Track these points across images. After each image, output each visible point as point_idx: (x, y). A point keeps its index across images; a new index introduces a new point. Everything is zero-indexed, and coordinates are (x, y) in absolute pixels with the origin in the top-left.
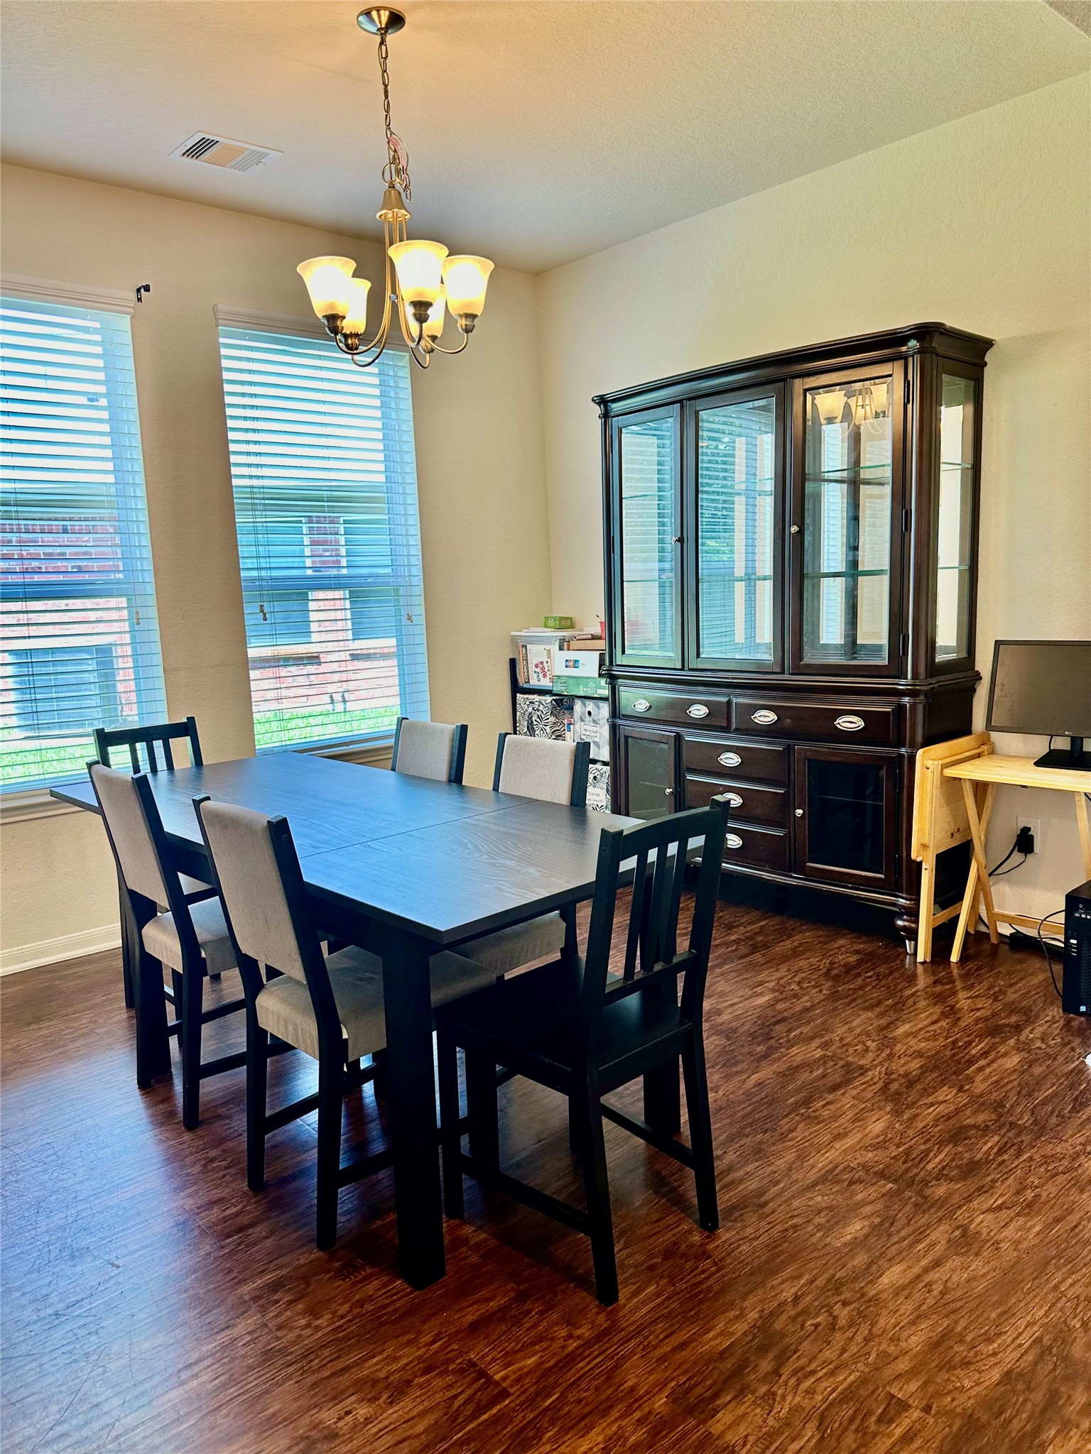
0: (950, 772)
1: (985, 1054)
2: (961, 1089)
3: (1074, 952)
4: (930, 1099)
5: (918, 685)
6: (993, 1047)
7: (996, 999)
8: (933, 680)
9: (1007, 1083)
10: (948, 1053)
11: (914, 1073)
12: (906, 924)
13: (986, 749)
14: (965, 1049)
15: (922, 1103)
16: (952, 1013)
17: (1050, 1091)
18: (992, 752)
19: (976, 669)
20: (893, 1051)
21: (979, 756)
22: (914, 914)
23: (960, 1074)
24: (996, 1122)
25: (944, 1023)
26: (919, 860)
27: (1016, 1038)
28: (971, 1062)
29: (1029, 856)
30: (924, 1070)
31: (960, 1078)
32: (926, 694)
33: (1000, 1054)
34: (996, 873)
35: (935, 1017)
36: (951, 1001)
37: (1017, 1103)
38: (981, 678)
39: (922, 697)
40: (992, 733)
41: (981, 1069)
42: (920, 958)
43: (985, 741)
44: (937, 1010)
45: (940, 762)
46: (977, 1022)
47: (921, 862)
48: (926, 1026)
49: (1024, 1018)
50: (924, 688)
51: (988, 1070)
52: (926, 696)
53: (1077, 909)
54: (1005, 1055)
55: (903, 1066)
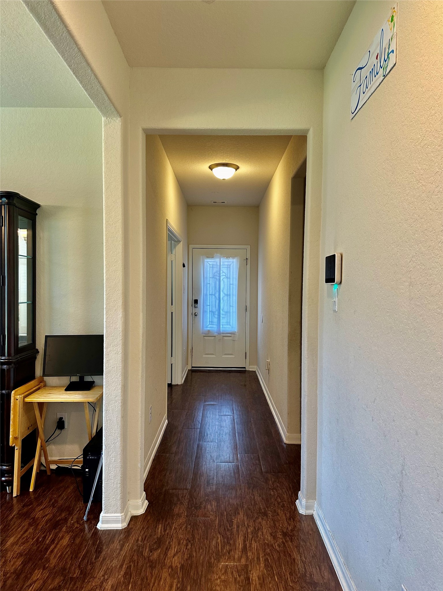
0: (28, 400)
1: (53, 541)
2: (44, 569)
3: (87, 475)
4: (30, 582)
5: (11, 359)
6: (56, 535)
7: (54, 507)
8: (18, 356)
9: (66, 554)
10: (35, 548)
11: (19, 568)
12: (7, 478)
13: (42, 386)
14: (43, 542)
15: (25, 586)
16: (34, 522)
17: (85, 551)
18: (45, 386)
19: (36, 348)
20: (6, 558)
21: (39, 389)
22: (11, 472)
23: (42, 559)
24: (63, 581)
25: (31, 530)
26: (13, 445)
27: (66, 525)
28: (47, 549)
29: (62, 430)
30: (24, 564)
31: (43, 561)
32: (14, 363)
33: (60, 538)
34: (49, 440)
35: (25, 528)
36: (32, 516)
37: (72, 565)
38: (39, 352)
39: (13, 365)
40: (45, 378)
41: (52, 551)
42: (15, 495)
43: (42, 381)
44: (26, 523)
45: (23, 395)
46: (47, 523)
47: (14, 446)
48: (22, 535)
49: (67, 513)
50: (14, 360)
51: (56, 550)
52: (15, 364)
53: (88, 455)
54: (62, 537)
55: (12, 566)
